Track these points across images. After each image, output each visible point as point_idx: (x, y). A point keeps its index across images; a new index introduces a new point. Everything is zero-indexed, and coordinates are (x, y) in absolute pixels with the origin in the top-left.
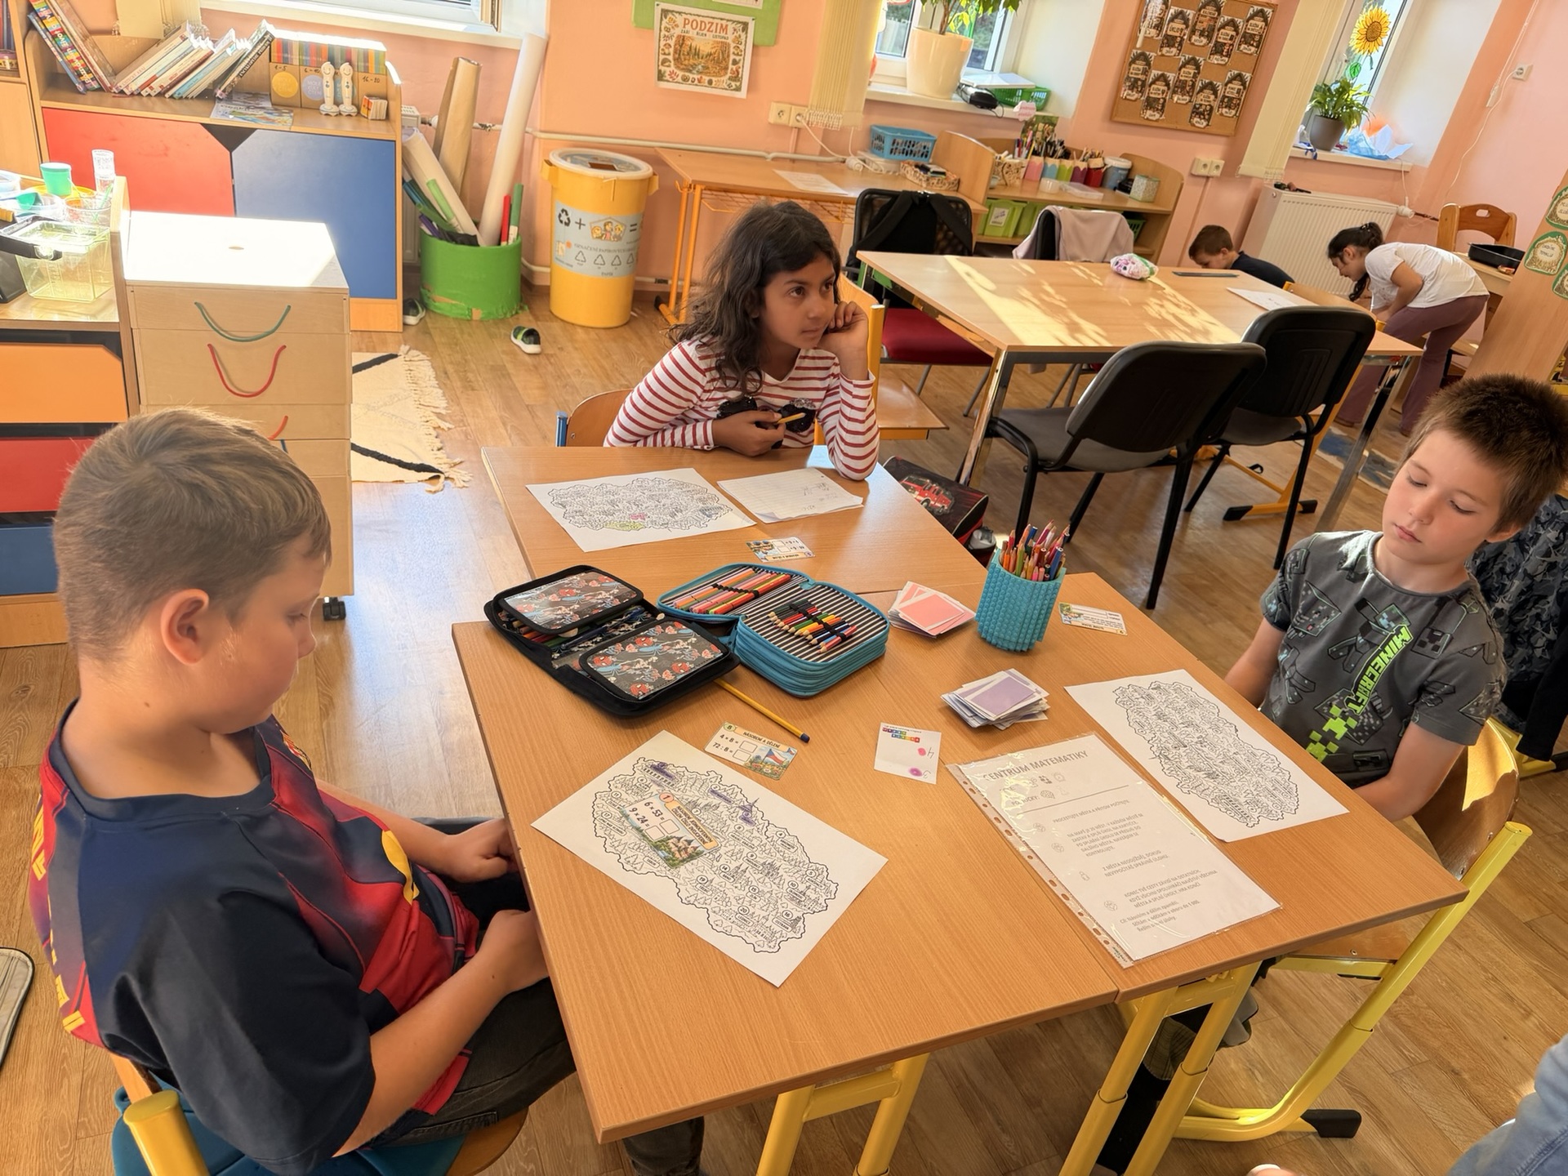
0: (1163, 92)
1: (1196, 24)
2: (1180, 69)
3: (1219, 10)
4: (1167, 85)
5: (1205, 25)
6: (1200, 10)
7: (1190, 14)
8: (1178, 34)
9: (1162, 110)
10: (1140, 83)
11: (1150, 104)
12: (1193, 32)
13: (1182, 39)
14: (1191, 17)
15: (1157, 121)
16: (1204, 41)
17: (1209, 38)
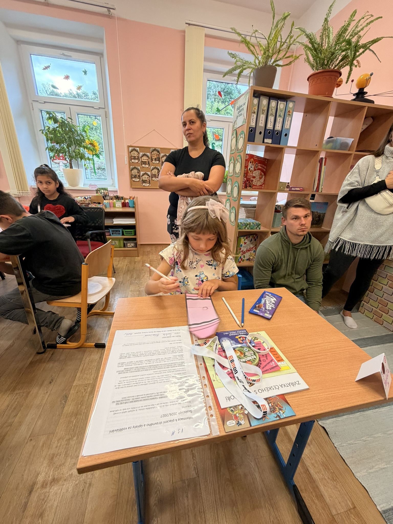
0: (148, 178)
1: (152, 157)
2: (152, 171)
3: (158, 152)
4: (148, 175)
5: (155, 157)
6: (151, 153)
7: (149, 154)
8: (146, 161)
9: (149, 183)
10: (137, 176)
11: (144, 181)
12: (152, 160)
13: (149, 162)
14: (149, 155)
15: (149, 186)
16: (158, 162)
17: (159, 160)
